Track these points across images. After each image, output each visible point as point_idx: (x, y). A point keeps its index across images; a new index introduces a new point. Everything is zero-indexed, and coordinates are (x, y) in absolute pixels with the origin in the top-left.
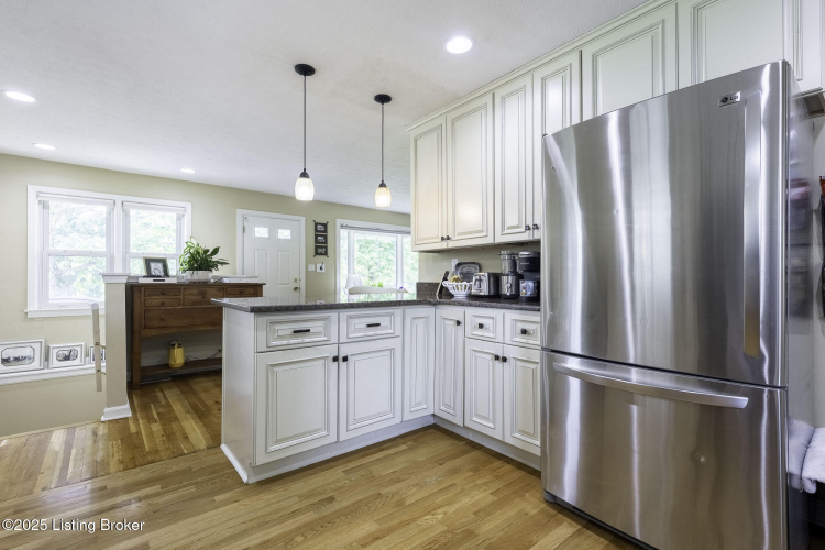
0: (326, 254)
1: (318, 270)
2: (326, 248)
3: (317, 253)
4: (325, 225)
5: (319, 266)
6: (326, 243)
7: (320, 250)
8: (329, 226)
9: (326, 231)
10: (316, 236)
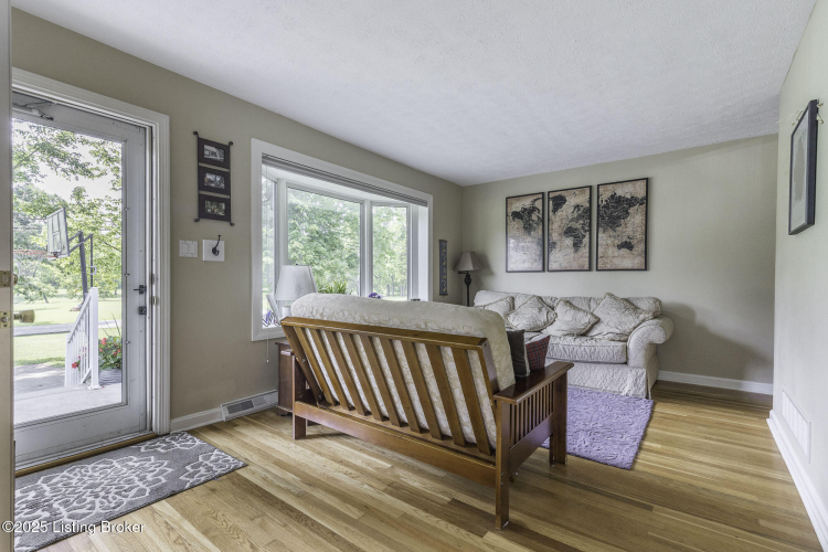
0: (227, 217)
1: (207, 256)
2: (228, 203)
3: (203, 214)
4: (225, 149)
5: (207, 245)
6: (227, 190)
7: (210, 208)
8: (234, 151)
9: (226, 163)
10: (202, 172)
